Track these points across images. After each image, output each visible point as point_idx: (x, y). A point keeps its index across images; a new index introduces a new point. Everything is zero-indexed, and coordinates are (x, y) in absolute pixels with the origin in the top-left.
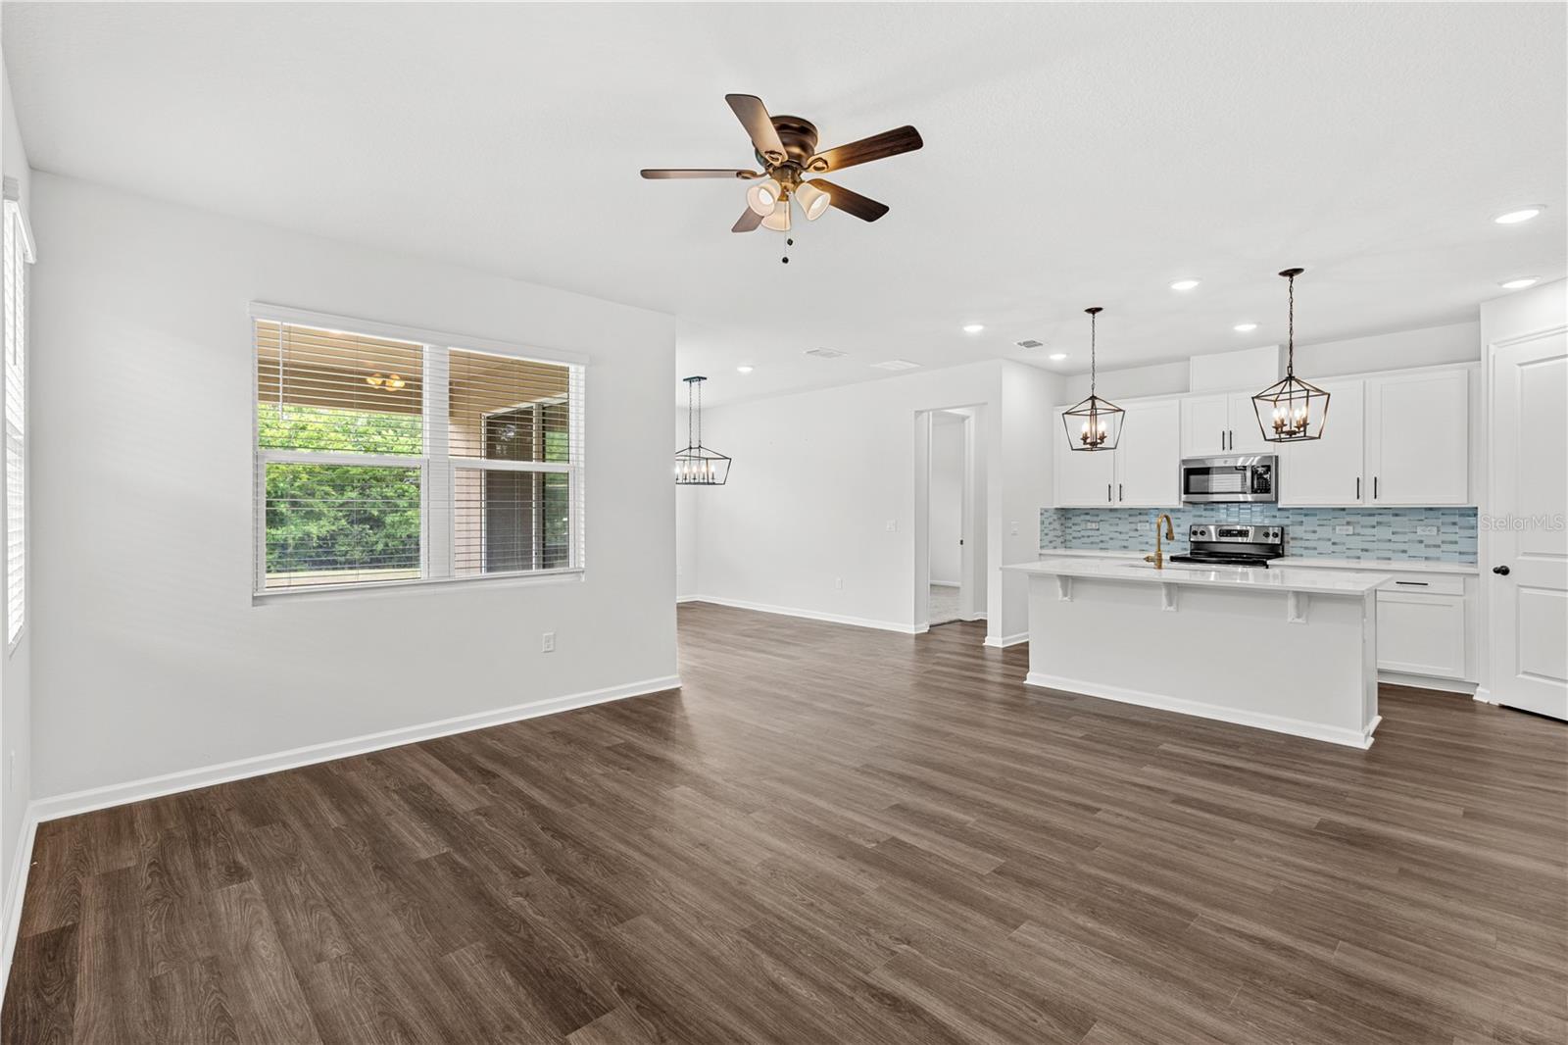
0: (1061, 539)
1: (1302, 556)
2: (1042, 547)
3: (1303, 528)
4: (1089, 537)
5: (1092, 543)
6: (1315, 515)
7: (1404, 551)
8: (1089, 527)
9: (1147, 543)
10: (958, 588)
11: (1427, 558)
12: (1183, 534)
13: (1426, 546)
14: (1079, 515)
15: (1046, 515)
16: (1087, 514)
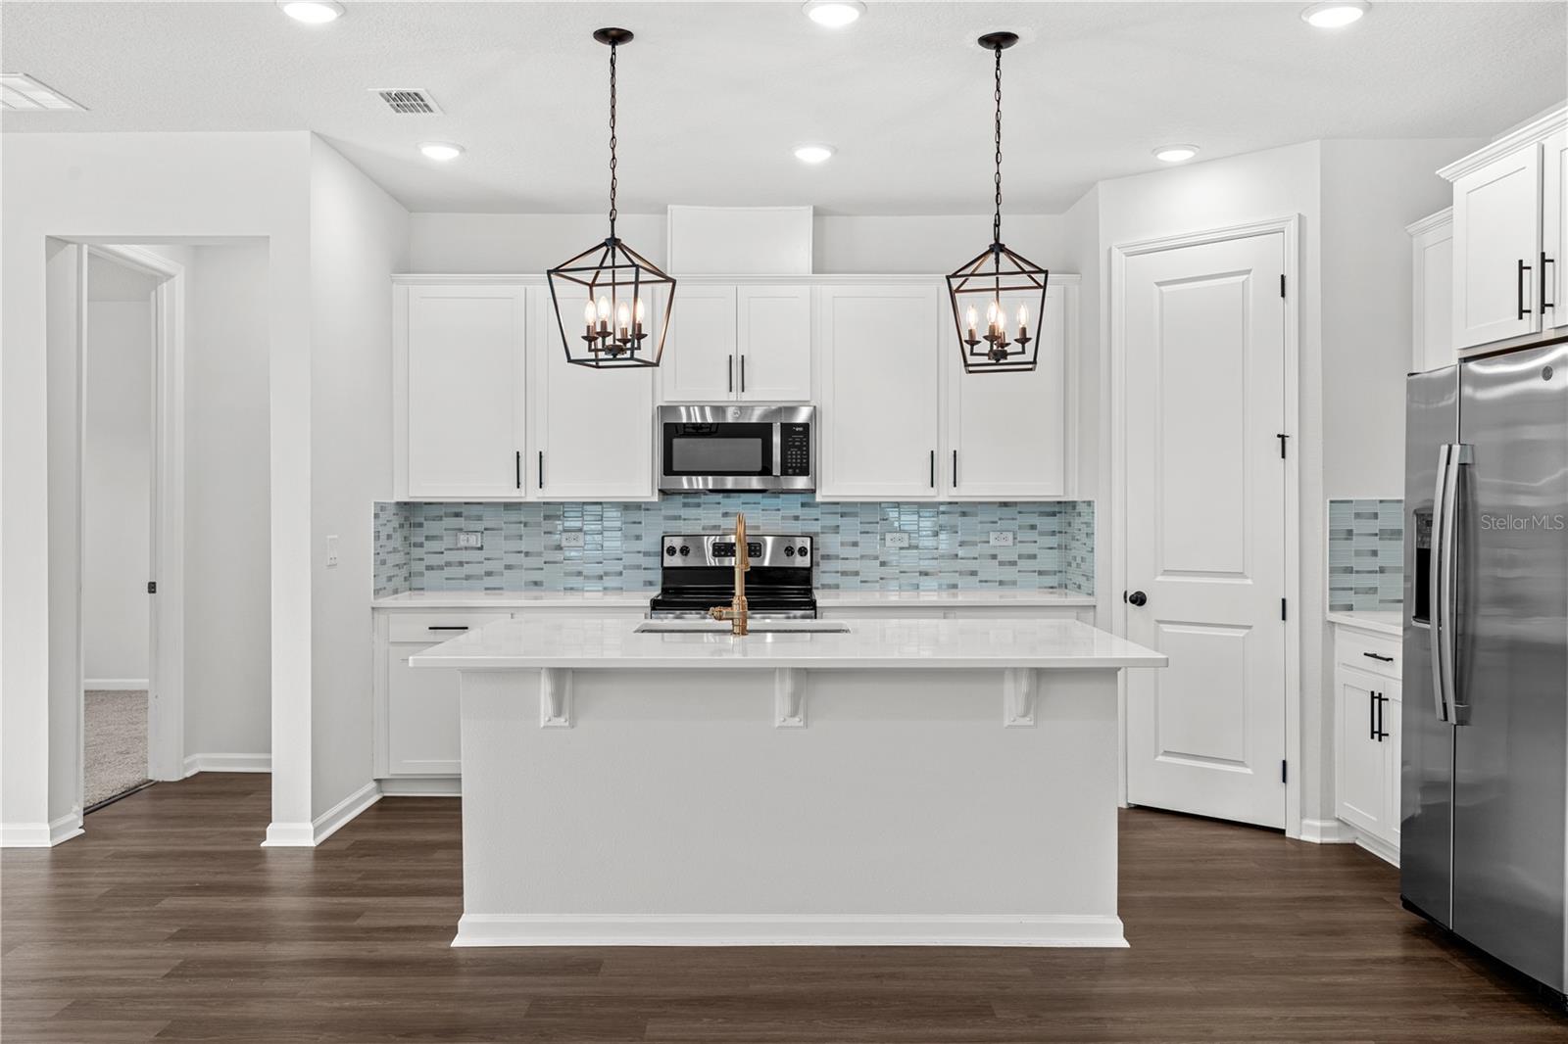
0: (404, 572)
1: (837, 587)
2: (377, 592)
3: (839, 538)
4: (461, 564)
5: (468, 578)
6: (855, 515)
7: (974, 573)
8: (462, 543)
9: (579, 574)
10: (142, 694)
11: (1001, 583)
12: (647, 554)
13: (1001, 563)
14: (440, 518)
15: (383, 516)
16: (457, 515)
